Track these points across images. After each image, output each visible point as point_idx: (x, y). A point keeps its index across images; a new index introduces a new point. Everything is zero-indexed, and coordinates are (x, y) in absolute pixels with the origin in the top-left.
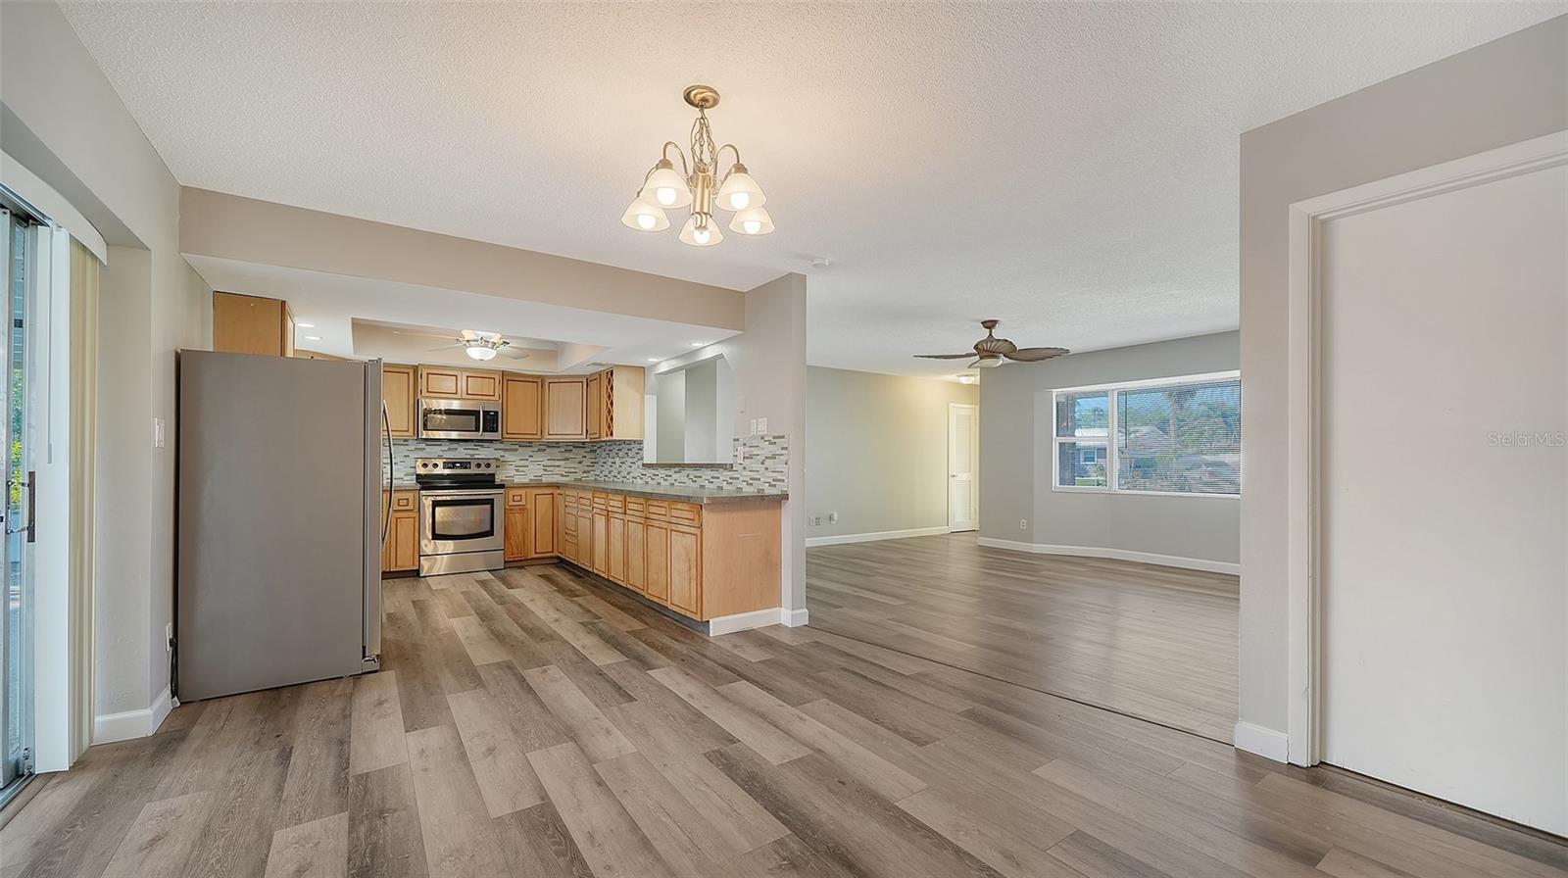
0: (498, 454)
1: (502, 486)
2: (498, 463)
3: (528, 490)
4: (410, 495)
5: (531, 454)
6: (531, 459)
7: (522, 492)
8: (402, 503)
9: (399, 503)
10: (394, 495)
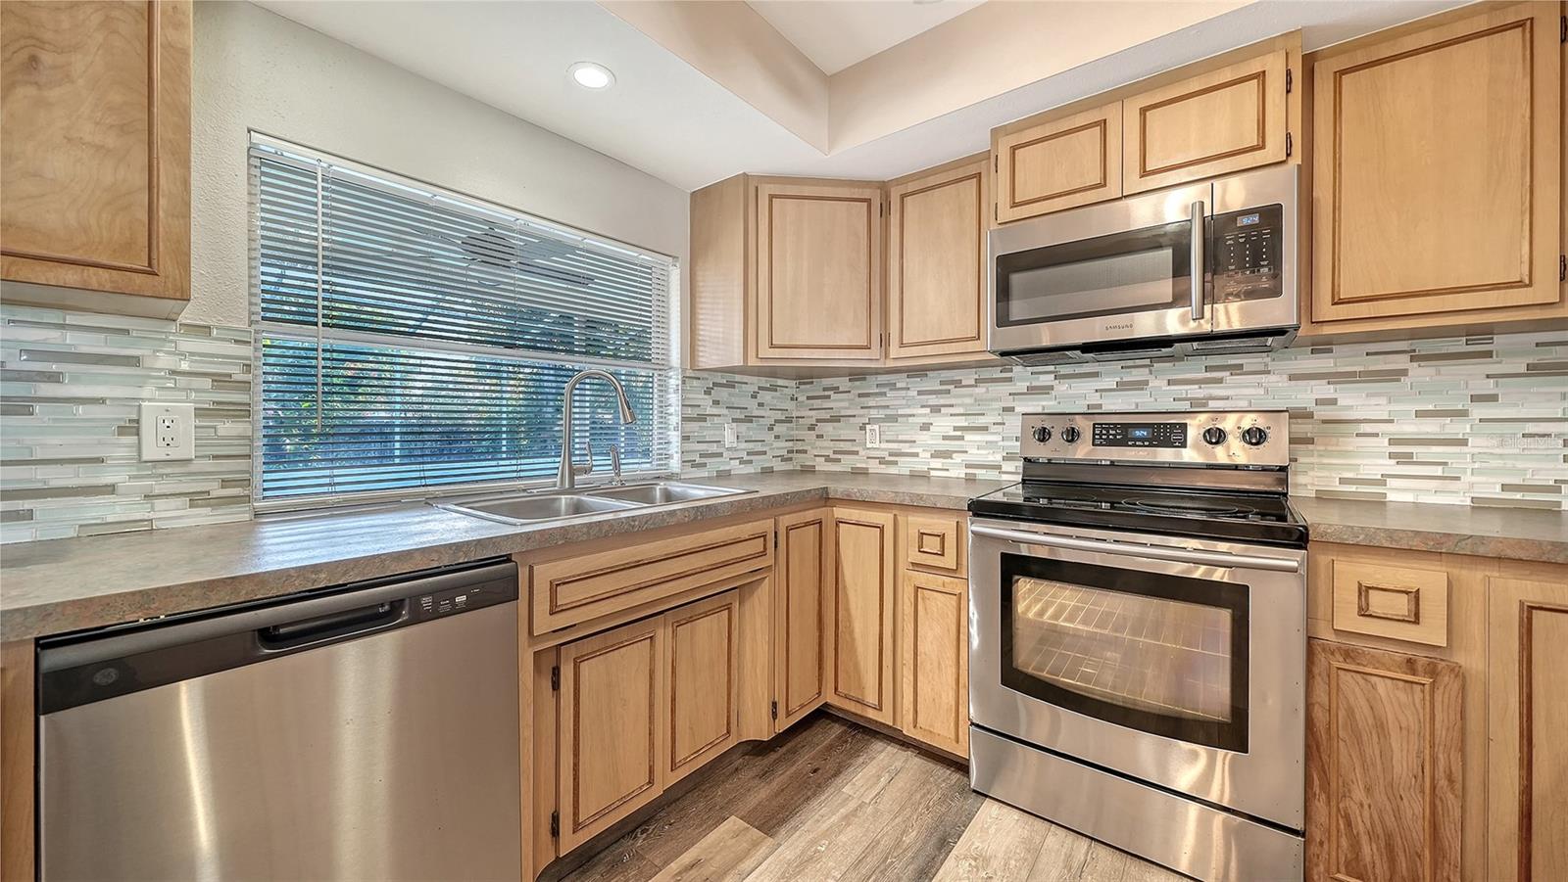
0: (1305, 395)
1: (1299, 539)
2: (1304, 428)
3: (1474, 577)
4: (946, 525)
5: (1489, 387)
6: (1479, 411)
7: (1430, 578)
8: (932, 544)
9: (921, 546)
10: (910, 518)
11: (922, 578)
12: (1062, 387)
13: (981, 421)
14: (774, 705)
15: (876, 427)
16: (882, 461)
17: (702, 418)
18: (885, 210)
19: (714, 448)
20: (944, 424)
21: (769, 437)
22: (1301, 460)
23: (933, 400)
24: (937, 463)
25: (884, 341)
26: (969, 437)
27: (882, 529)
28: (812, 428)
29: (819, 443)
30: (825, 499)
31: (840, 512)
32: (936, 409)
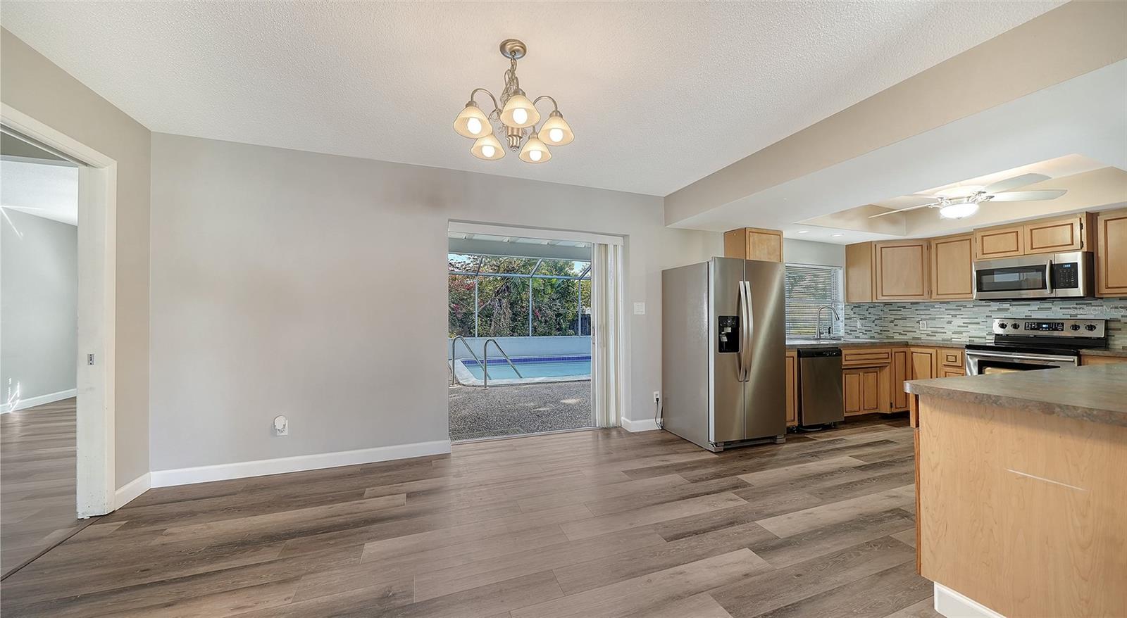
2: (1111, 325)
4: (958, 353)
8: (951, 359)
9: (947, 359)
10: (943, 351)
11: (948, 369)
12: (1013, 309)
13: (976, 320)
14: (891, 404)
15: (925, 322)
16: (928, 335)
17: (850, 319)
18: (929, 247)
19: (854, 329)
20: (958, 322)
21: (873, 325)
22: (1116, 336)
23: (953, 312)
24: (954, 336)
25: (930, 293)
26: (970, 326)
27: (931, 354)
28: (892, 322)
29: (896, 327)
30: (906, 345)
31: (913, 349)
32: (955, 316)
